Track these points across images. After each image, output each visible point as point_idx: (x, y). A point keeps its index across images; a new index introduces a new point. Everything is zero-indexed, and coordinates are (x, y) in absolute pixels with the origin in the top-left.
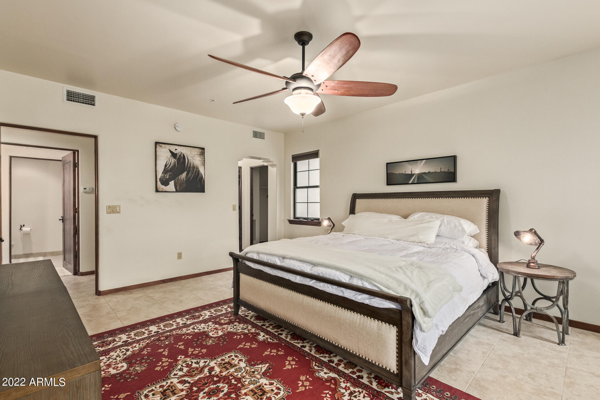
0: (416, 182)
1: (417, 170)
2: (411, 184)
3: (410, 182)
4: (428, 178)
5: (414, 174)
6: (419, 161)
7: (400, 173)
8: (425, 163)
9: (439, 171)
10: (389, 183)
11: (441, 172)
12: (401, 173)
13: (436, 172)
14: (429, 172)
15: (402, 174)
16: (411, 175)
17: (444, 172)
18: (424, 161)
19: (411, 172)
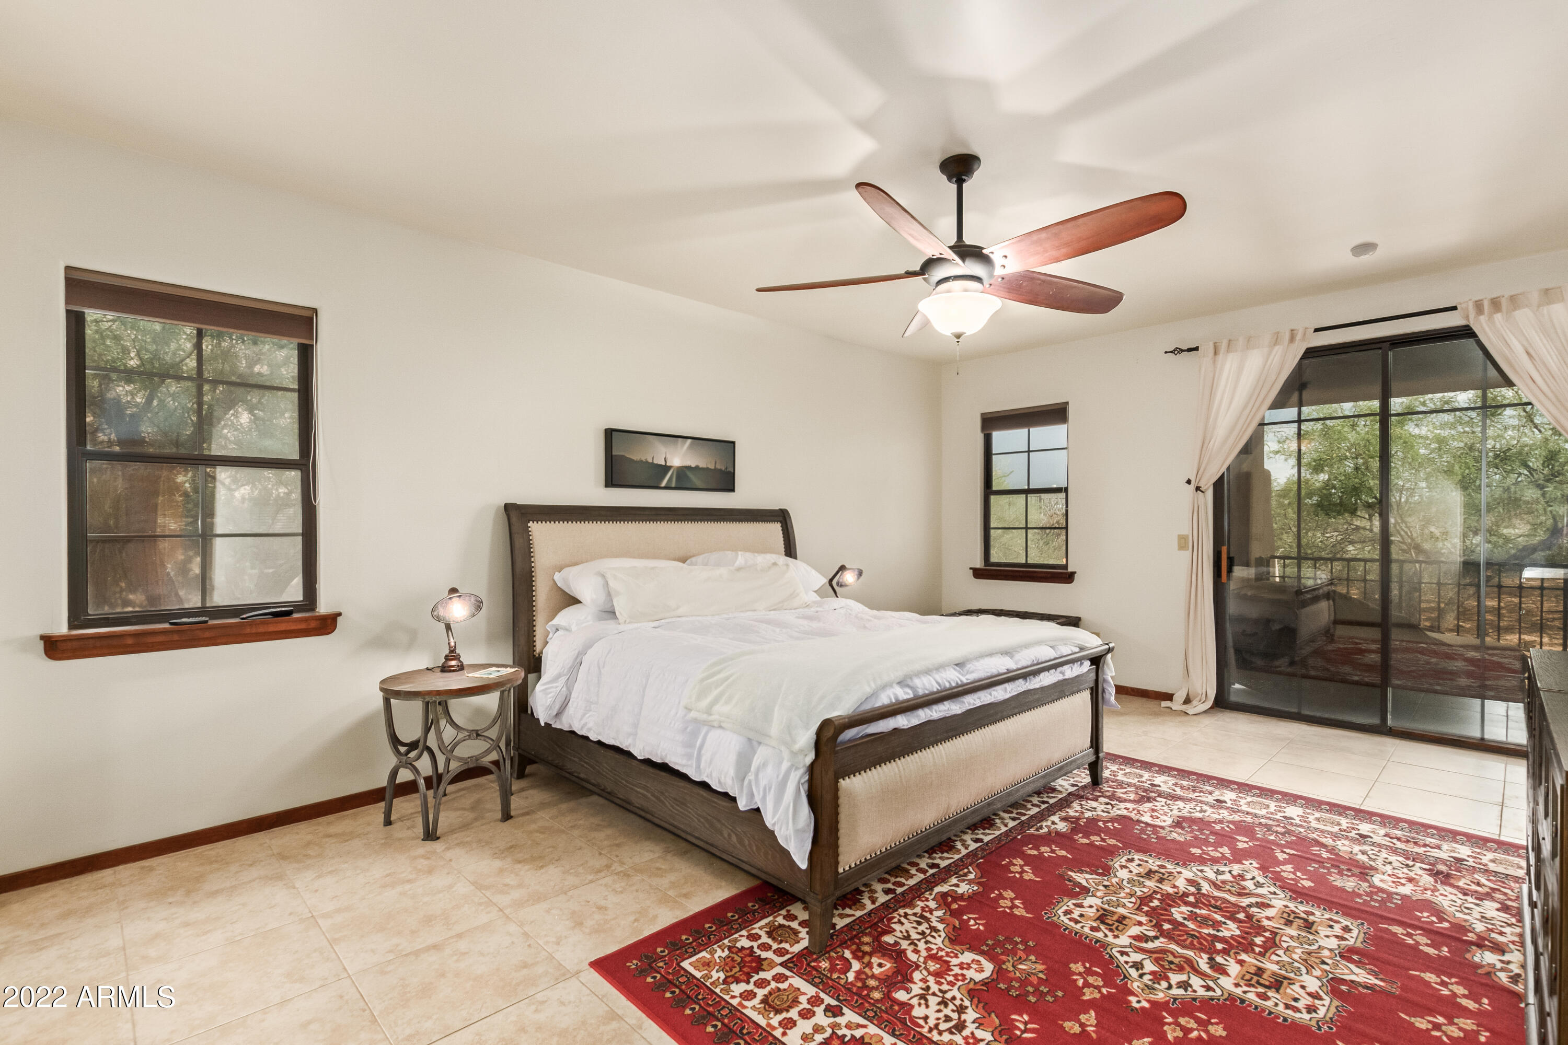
0: (673, 485)
1: (678, 457)
2: (666, 488)
3: (663, 484)
4: (696, 480)
5: (670, 467)
6: (680, 439)
7: (642, 461)
8: (691, 444)
9: (713, 468)
10: (612, 480)
11: (715, 469)
12: (643, 459)
13: (707, 469)
14: (697, 467)
15: (647, 462)
16: (665, 469)
17: (720, 470)
18: (689, 441)
19: (666, 461)
